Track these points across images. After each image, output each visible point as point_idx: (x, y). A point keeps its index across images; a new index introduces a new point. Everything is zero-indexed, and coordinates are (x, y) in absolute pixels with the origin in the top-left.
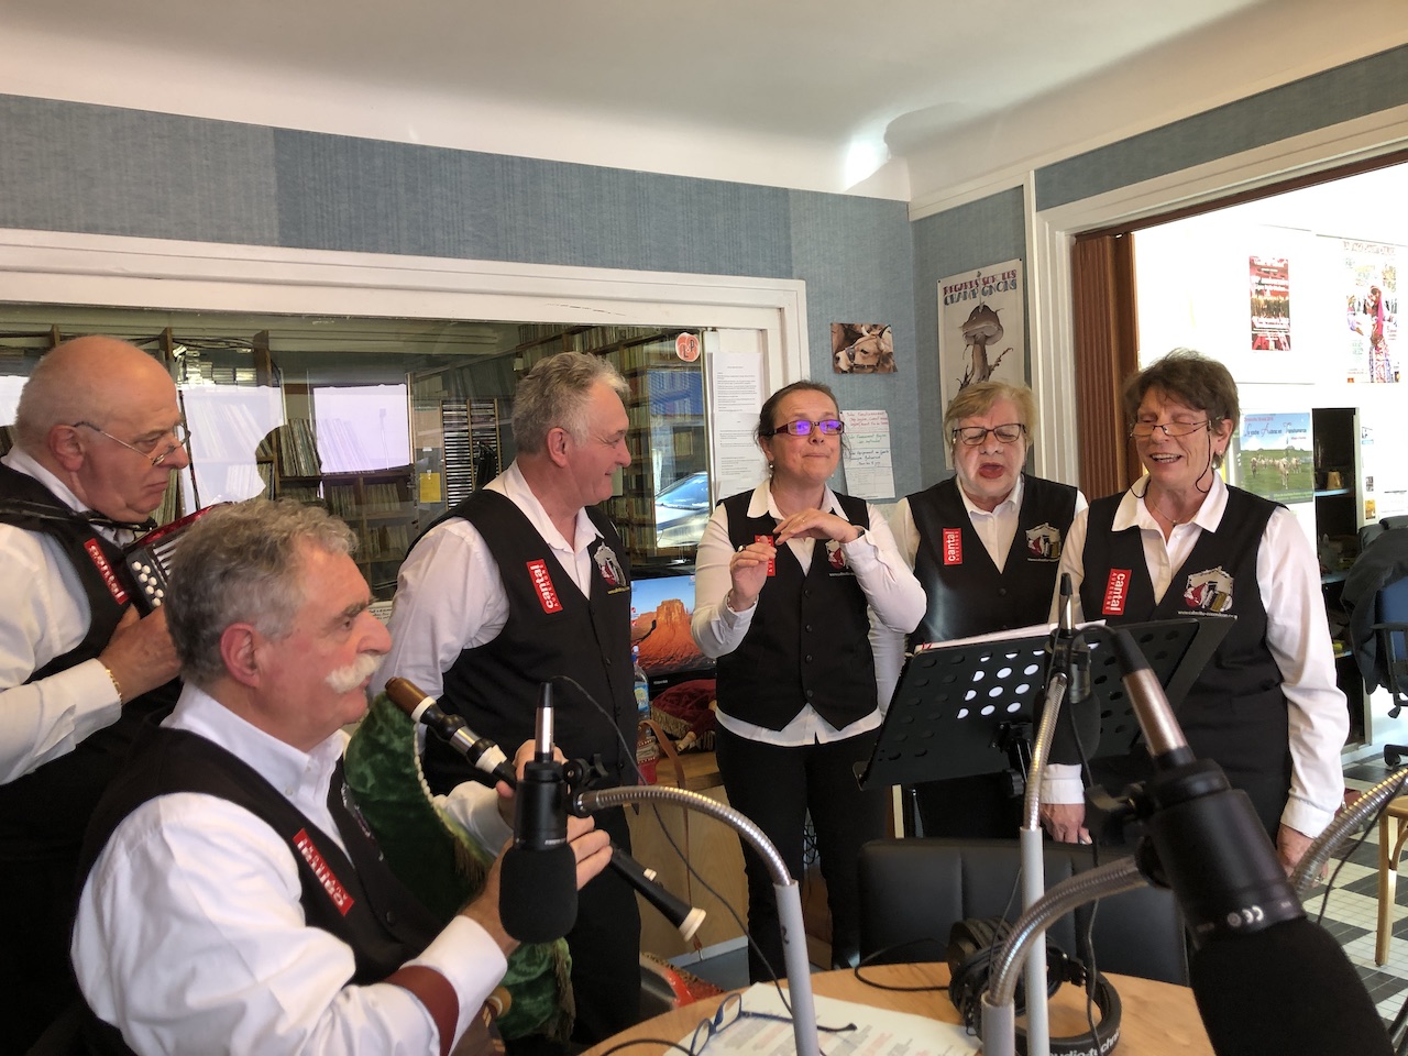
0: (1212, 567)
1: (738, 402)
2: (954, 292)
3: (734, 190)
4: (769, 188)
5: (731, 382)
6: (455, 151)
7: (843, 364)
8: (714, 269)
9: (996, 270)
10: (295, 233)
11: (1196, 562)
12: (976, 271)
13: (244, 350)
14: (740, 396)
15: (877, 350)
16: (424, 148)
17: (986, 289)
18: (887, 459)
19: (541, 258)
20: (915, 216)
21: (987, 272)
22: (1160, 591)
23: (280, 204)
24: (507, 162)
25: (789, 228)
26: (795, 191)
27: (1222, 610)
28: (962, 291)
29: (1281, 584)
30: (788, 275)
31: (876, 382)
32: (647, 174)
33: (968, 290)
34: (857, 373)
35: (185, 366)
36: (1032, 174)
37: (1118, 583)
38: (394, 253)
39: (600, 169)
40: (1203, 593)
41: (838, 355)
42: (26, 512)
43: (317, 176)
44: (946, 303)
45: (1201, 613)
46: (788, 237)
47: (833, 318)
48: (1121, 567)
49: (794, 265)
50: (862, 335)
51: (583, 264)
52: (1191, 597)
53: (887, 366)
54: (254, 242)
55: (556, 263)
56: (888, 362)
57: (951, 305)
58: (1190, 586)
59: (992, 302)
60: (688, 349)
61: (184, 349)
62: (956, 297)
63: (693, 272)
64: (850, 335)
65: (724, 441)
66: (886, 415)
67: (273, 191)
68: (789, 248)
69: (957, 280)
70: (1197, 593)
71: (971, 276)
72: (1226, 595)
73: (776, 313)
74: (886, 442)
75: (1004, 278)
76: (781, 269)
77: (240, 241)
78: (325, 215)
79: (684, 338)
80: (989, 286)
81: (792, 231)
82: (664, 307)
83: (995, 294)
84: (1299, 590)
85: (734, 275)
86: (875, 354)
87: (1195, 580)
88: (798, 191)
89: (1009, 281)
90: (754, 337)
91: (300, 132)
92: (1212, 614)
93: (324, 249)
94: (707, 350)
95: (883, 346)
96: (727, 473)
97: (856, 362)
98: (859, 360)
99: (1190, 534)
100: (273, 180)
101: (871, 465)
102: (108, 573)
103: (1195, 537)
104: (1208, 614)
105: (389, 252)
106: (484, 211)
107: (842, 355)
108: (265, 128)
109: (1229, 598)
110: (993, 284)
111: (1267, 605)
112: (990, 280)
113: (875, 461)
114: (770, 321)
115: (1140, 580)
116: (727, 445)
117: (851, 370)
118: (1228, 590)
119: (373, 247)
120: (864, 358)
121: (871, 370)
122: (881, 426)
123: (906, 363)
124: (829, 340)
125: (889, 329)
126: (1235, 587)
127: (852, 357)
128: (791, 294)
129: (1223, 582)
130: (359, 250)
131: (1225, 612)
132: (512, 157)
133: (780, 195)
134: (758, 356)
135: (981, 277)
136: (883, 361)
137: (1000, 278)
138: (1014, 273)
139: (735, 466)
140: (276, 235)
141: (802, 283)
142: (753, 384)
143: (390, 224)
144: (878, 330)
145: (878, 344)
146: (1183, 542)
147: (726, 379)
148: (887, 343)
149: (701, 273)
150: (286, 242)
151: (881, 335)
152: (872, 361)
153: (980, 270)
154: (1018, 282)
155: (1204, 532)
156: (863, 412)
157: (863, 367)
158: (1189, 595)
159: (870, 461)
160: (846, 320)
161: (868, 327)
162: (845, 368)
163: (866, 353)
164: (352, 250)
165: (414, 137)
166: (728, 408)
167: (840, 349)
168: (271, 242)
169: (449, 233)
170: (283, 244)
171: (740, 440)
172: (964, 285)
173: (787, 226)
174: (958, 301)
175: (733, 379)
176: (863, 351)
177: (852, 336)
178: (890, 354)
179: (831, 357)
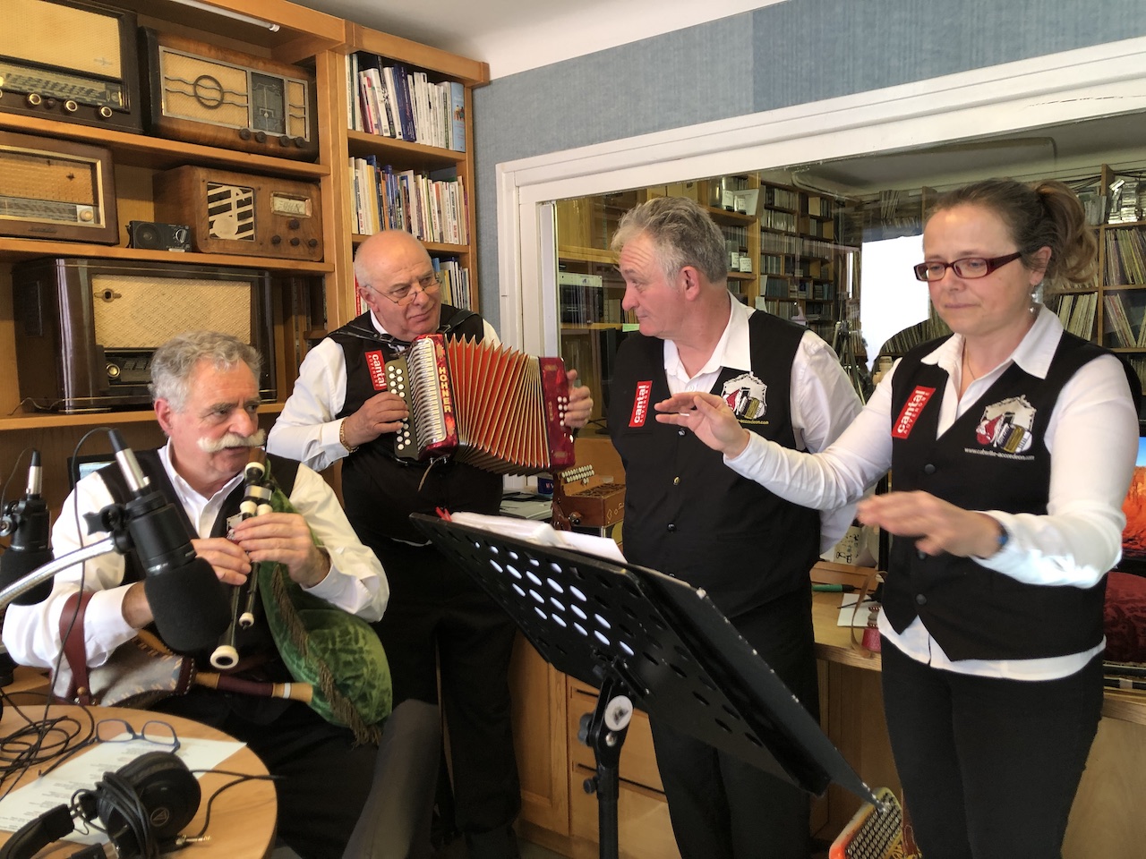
10: (768, 96)
23: (754, 77)
38: (849, 94)
43: (785, 42)
54: (735, 115)
67: (750, 67)
77: (725, 116)
78: (790, 75)
93: (788, 106)
100: (751, 57)
105: (843, 94)
108: (748, 14)
119: (831, 93)
140: (751, 104)
143: (846, 67)
150: (759, 108)
164: (810, 101)
168: (747, 112)
169: (905, 59)
170: (756, 110)
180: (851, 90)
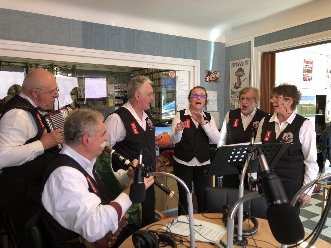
0: (289, 132)
1: (183, 87)
2: (234, 65)
3: (185, 39)
4: (193, 39)
5: (182, 83)
6: (122, 28)
7: (208, 80)
8: (179, 57)
9: (244, 60)
10: (86, 45)
11: (286, 131)
12: (239, 60)
13: (70, 69)
14: (183, 86)
15: (215, 77)
16: (115, 27)
17: (241, 64)
18: (216, 102)
19: (140, 53)
20: (226, 47)
21: (242, 60)
22: (277, 136)
23: (82, 38)
24: (134, 31)
26: (199, 39)
27: (290, 142)
28: (236, 64)
29: (305, 137)
30: (196, 59)
31: (215, 84)
32: (165, 34)
33: (237, 64)
34: (211, 82)
35: (56, 72)
36: (254, 38)
37: (269, 134)
38: (107, 50)
39: (154, 33)
40: (287, 138)
42: (25, 107)
43: (91, 32)
44: (232, 67)
45: (285, 142)
46: (197, 50)
47: (206, 69)
48: (269, 131)
49: (197, 57)
50: (212, 73)
51: (150, 55)
52: (284, 138)
53: (218, 81)
54: (76, 47)
55: (143, 54)
56: (218, 80)
58: (284, 136)
59: (243, 67)
60: (172, 75)
61: (56, 68)
63: (174, 57)
65: (179, 96)
66: (217, 92)
67: (81, 35)
68: (196, 53)
69: (235, 62)
70: (285, 138)
71: (238, 61)
72: (291, 138)
73: (193, 68)
74: (216, 98)
75: (246, 62)
76: (195, 57)
77: (73, 46)
78: (92, 41)
79: (171, 72)
80: (242, 64)
82: (167, 65)
83: (243, 65)
84: (309, 138)
85: (184, 58)
86: (215, 78)
87: (285, 134)
88: (200, 40)
89: (247, 63)
90: (187, 73)
91: (88, 22)
92: (288, 143)
93: (92, 49)
94: (176, 76)
95: (217, 76)
96: (180, 104)
97: (210, 79)
98: (211, 79)
99: (285, 124)
100: (81, 33)
101: (212, 103)
102: (41, 121)
103: (287, 125)
104: (287, 142)
106: (128, 42)
107: (207, 78)
108: (80, 21)
109: (292, 139)
110: (243, 63)
111: (301, 142)
112: (242, 62)
113: (213, 102)
114: (191, 69)
115: (273, 134)
116: (180, 97)
117: (209, 81)
118: (292, 137)
119: (103, 49)
120: (212, 79)
121: (214, 81)
122: (215, 94)
123: (222, 80)
124: (205, 74)
125: (218, 72)
126: (294, 137)
127: (209, 78)
128: (197, 63)
129: (291, 135)
130: (100, 49)
131: (291, 142)
132: (135, 29)
133: (195, 40)
134: (188, 77)
135: (240, 61)
136: (217, 79)
137: (245, 62)
138: (248, 61)
139: (181, 102)
140: (81, 45)
141: (199, 61)
142: (187, 83)
143: (107, 44)
144: (216, 72)
145: (216, 76)
146: (284, 126)
147: (181, 82)
148: (218, 75)
150: (84, 47)
151: (216, 74)
152: (214, 79)
153: (240, 60)
154: (249, 63)
155: (289, 124)
156: (211, 91)
157: (212, 81)
158: (283, 138)
159: (212, 102)
160: (208, 70)
161: (214, 72)
162: (208, 81)
163: (213, 77)
164: (98, 49)
165: (113, 24)
166: (180, 89)
167: (207, 76)
168: (80, 47)
169: (120, 46)
170: (83, 48)
171: (183, 96)
172: (236, 63)
173: (196, 48)
174: (235, 66)
175: (182, 82)
176: (212, 77)
177: (210, 74)
178: (218, 78)
179: (205, 78)
180: (108, 50)
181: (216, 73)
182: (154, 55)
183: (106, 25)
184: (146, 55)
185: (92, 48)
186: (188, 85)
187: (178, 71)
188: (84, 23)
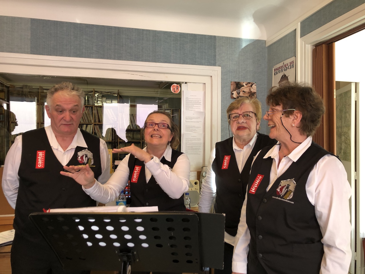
1: (194, 107)
3: (194, 37)
4: (208, 36)
6: (92, 25)
8: (184, 62)
9: (288, 61)
10: (36, 50)
12: (282, 62)
14: (195, 106)
16: (81, 24)
19: (119, 58)
20: (268, 45)
21: (286, 62)
23: (31, 41)
24: (110, 28)
25: (215, 49)
26: (218, 37)
28: (279, 70)
30: (214, 65)
32: (161, 31)
33: (281, 69)
36: (299, 24)
39: (143, 30)
41: (233, 92)
43: (44, 33)
46: (215, 52)
48: (261, 174)
49: (217, 61)
51: (135, 60)
54: (22, 53)
55: (125, 60)
57: (276, 75)
58: (280, 186)
59: (287, 73)
60: (176, 89)
61: (98, 94)
62: (277, 72)
63: (176, 63)
64: (238, 86)
67: (29, 37)
68: (215, 56)
69: (278, 66)
71: (281, 64)
72: (291, 192)
73: (210, 78)
76: (212, 63)
77: (18, 52)
78: (46, 44)
79: (174, 86)
81: (217, 50)
82: (166, 75)
83: (288, 70)
85: (193, 64)
88: (220, 37)
89: (292, 65)
90: (202, 85)
91: (39, 20)
94: (182, 90)
96: (188, 131)
99: (288, 162)
100: (29, 34)
103: (290, 164)
105: (66, 56)
106: (100, 44)
107: (235, 93)
108: (28, 19)
110: (287, 67)
112: (286, 65)
114: (207, 80)
116: (188, 122)
118: (293, 190)
119: (62, 55)
128: (216, 71)
129: (292, 185)
130: (56, 56)
132: (111, 26)
133: (213, 38)
134: (202, 93)
135: (284, 64)
137: (289, 64)
138: (293, 62)
139: (191, 129)
140: (29, 51)
141: (220, 68)
142: (200, 102)
143: (67, 48)
146: (285, 165)
147: (189, 100)
149: (179, 64)
150: (33, 53)
152: (247, 95)
153: (284, 62)
160: (237, 81)
164: (54, 55)
165: (78, 21)
166: (190, 109)
168: (27, 53)
169: (87, 51)
170: (31, 54)
171: (193, 120)
172: (279, 68)
173: (215, 48)
174: (278, 73)
175: (192, 100)
176: (243, 91)
177: (239, 86)
178: (255, 93)
179: (230, 93)
180: (69, 56)
181: (250, 85)
182: (142, 61)
183: (67, 23)
184: (129, 60)
185: (46, 54)
186: (202, 103)
187: (186, 83)
188: (33, 21)
